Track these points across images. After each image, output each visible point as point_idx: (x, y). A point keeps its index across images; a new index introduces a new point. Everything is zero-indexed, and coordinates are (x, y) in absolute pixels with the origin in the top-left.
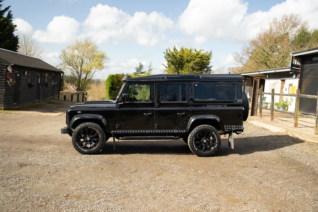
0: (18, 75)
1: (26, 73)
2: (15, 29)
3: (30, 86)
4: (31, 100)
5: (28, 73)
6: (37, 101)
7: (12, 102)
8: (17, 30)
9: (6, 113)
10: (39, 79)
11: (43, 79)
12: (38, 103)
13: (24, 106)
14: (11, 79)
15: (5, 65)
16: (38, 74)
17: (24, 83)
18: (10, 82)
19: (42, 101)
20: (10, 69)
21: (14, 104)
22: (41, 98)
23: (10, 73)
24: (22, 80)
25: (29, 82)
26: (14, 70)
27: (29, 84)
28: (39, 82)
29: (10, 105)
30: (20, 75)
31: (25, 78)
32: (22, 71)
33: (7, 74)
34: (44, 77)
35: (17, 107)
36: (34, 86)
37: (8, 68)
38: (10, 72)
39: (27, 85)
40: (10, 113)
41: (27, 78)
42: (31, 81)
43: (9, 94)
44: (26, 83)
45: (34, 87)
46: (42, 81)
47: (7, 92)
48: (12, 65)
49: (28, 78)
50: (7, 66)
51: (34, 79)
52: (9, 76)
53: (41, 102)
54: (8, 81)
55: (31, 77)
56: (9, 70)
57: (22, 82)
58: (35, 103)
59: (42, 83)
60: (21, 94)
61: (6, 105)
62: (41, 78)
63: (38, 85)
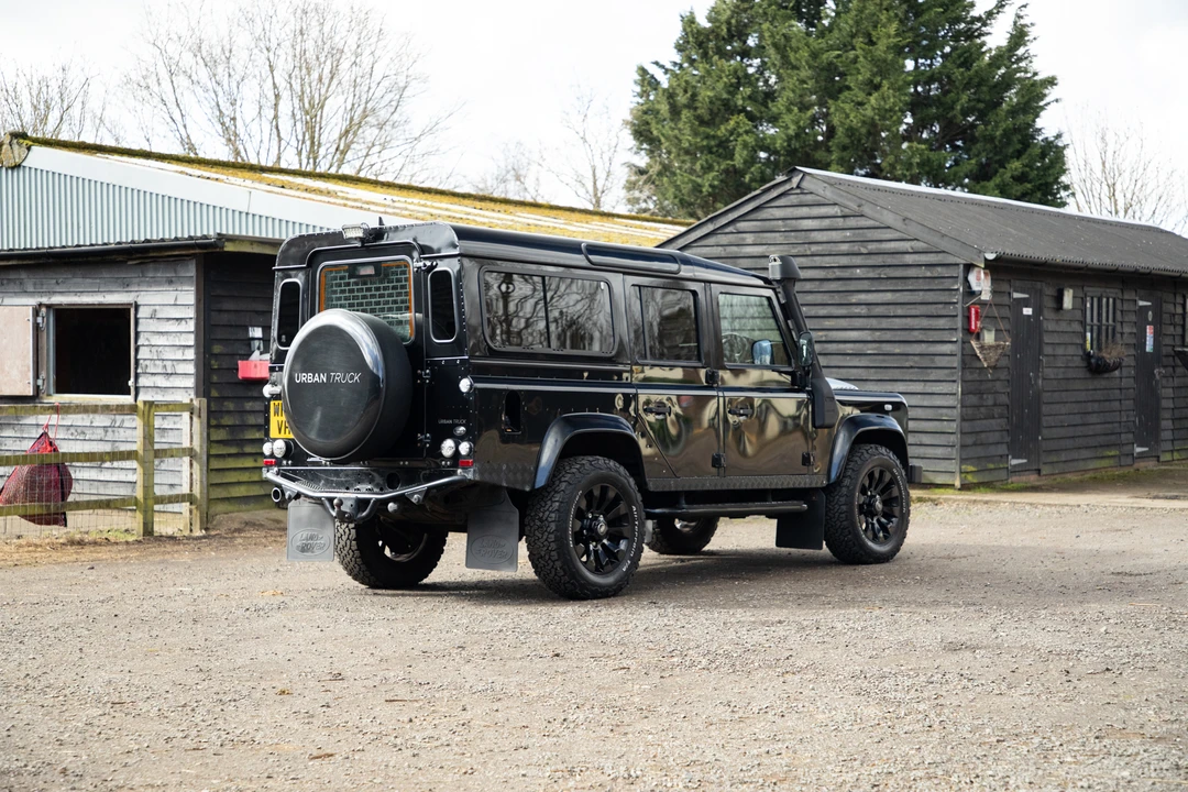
0: (1027, 311)
1: (1068, 302)
2: (1045, 95)
3: (1096, 368)
4: (1108, 446)
5: (1080, 301)
6: (1139, 450)
7: (1002, 449)
8: (1057, 101)
9: (970, 501)
10: (1149, 330)
11: (1171, 330)
12: (1151, 464)
13: (1069, 476)
14: (989, 330)
15: (958, 265)
16: (1141, 303)
17: (1060, 351)
18: (982, 348)
19: (1176, 456)
20: (981, 283)
21: (1015, 462)
22: (1167, 435)
23: (983, 304)
24: (1047, 339)
25: (1088, 346)
26: (1005, 287)
27: (1088, 356)
28: (1149, 348)
29: (991, 466)
30: (1038, 311)
31: (1063, 326)
32: (1050, 291)
33: (969, 309)
34: (1178, 320)
35: (1032, 479)
36: (1118, 366)
37: (972, 278)
38: (986, 296)
39: (1078, 361)
40: (986, 502)
41: (1077, 327)
42: (1098, 342)
43: (982, 409)
44: (1071, 350)
45: (1117, 373)
46: (1168, 341)
47: (973, 399)
48: (991, 256)
49: (1083, 323)
50: (969, 267)
51: (1118, 328)
52: (977, 319)
53: (1166, 457)
54: (973, 343)
55: (1099, 320)
56: (975, 288)
57: (1048, 350)
58: (1129, 461)
59: (1165, 350)
60: (1045, 409)
61: (971, 468)
62: (1158, 324)
63: (1145, 363)
